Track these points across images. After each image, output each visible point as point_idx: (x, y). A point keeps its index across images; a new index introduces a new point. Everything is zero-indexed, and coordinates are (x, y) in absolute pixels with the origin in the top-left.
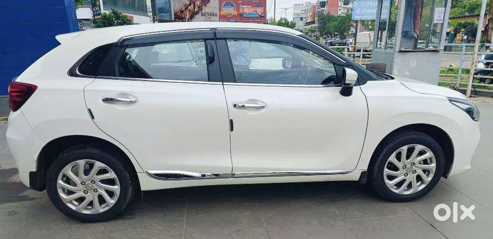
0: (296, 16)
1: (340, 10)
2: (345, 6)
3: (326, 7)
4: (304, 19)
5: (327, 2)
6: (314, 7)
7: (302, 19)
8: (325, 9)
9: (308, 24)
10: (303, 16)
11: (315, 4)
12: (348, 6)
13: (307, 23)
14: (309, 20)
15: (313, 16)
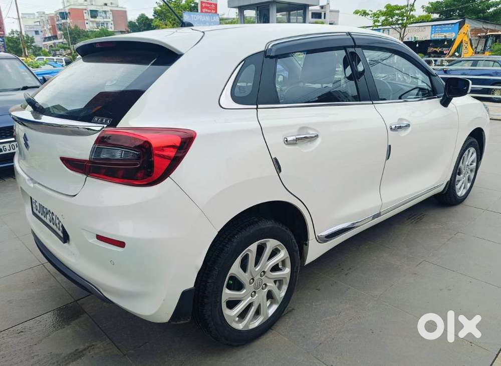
0: (28, 29)
1: (87, 23)
2: (93, 19)
3: (68, 19)
4: (40, 33)
5: (69, 13)
6: (52, 18)
7: (37, 32)
8: (68, 21)
9: (49, 39)
10: (39, 29)
11: (53, 15)
12: (96, 20)
13: (45, 38)
14: (49, 35)
15: (53, 29)
